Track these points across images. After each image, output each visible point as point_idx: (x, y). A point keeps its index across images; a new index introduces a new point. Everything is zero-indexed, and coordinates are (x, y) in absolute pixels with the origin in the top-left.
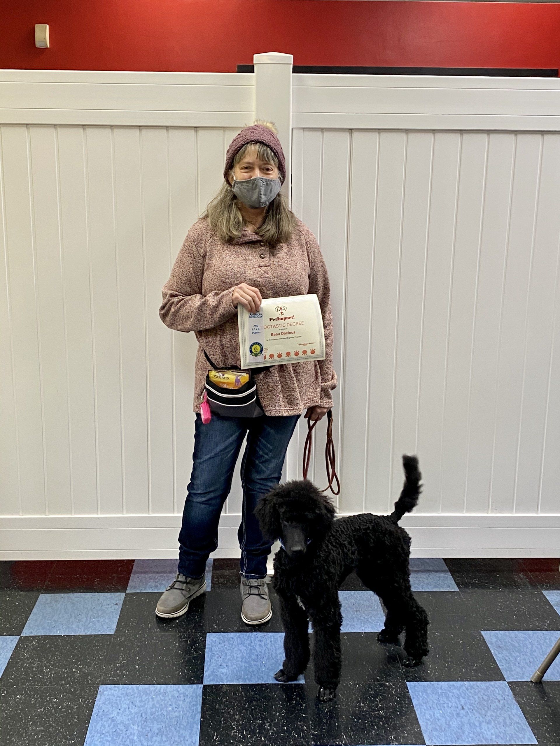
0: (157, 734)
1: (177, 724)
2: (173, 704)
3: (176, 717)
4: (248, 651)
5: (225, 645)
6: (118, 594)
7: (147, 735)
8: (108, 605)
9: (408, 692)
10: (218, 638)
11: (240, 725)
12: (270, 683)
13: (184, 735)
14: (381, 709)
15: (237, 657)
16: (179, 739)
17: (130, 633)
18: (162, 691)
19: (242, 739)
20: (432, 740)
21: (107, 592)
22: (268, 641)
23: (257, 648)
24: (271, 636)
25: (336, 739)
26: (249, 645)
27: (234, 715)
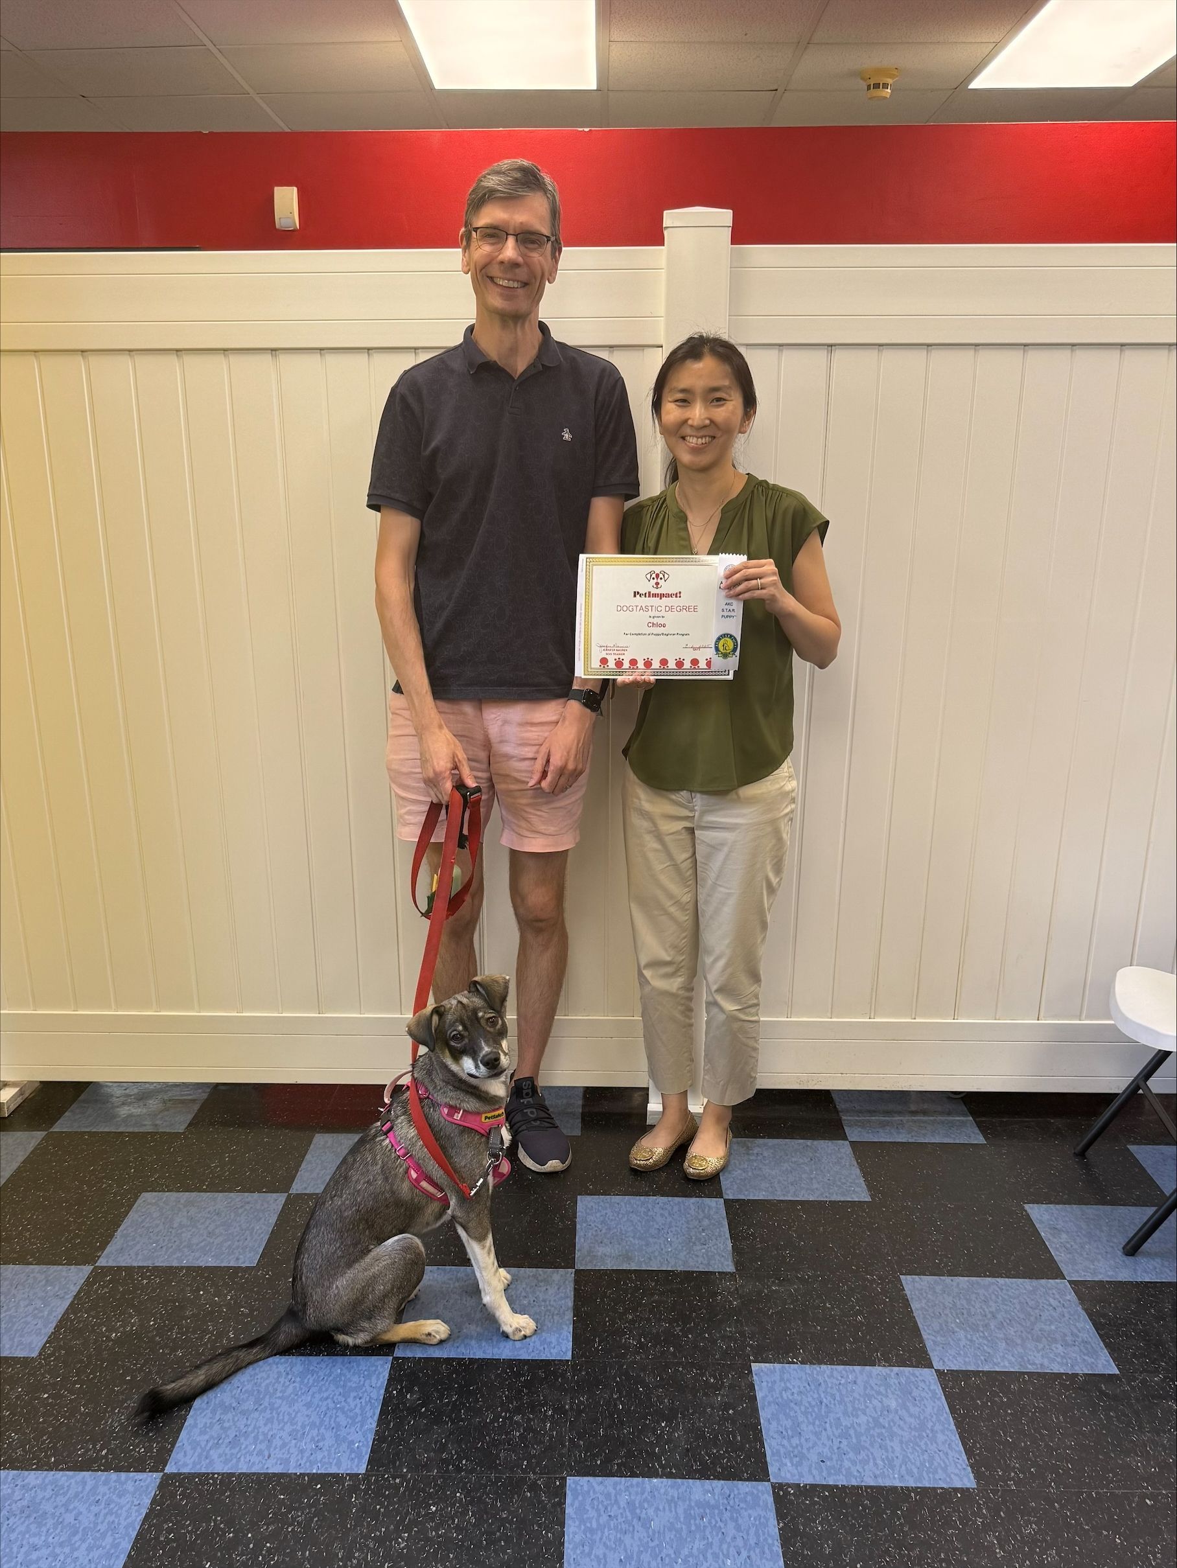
2: (530, 1296)
3: (536, 1313)
4: (643, 1223)
5: (606, 1214)
9: (904, 1290)
10: (595, 1203)
11: (635, 1328)
12: (680, 1268)
13: (548, 1340)
14: (860, 1312)
15: (625, 1231)
16: (541, 1345)
19: (640, 1348)
20: (944, 1361)
22: (676, 1209)
23: (659, 1218)
24: (679, 1202)
25: (787, 1354)
26: (646, 1214)
27: (624, 1313)
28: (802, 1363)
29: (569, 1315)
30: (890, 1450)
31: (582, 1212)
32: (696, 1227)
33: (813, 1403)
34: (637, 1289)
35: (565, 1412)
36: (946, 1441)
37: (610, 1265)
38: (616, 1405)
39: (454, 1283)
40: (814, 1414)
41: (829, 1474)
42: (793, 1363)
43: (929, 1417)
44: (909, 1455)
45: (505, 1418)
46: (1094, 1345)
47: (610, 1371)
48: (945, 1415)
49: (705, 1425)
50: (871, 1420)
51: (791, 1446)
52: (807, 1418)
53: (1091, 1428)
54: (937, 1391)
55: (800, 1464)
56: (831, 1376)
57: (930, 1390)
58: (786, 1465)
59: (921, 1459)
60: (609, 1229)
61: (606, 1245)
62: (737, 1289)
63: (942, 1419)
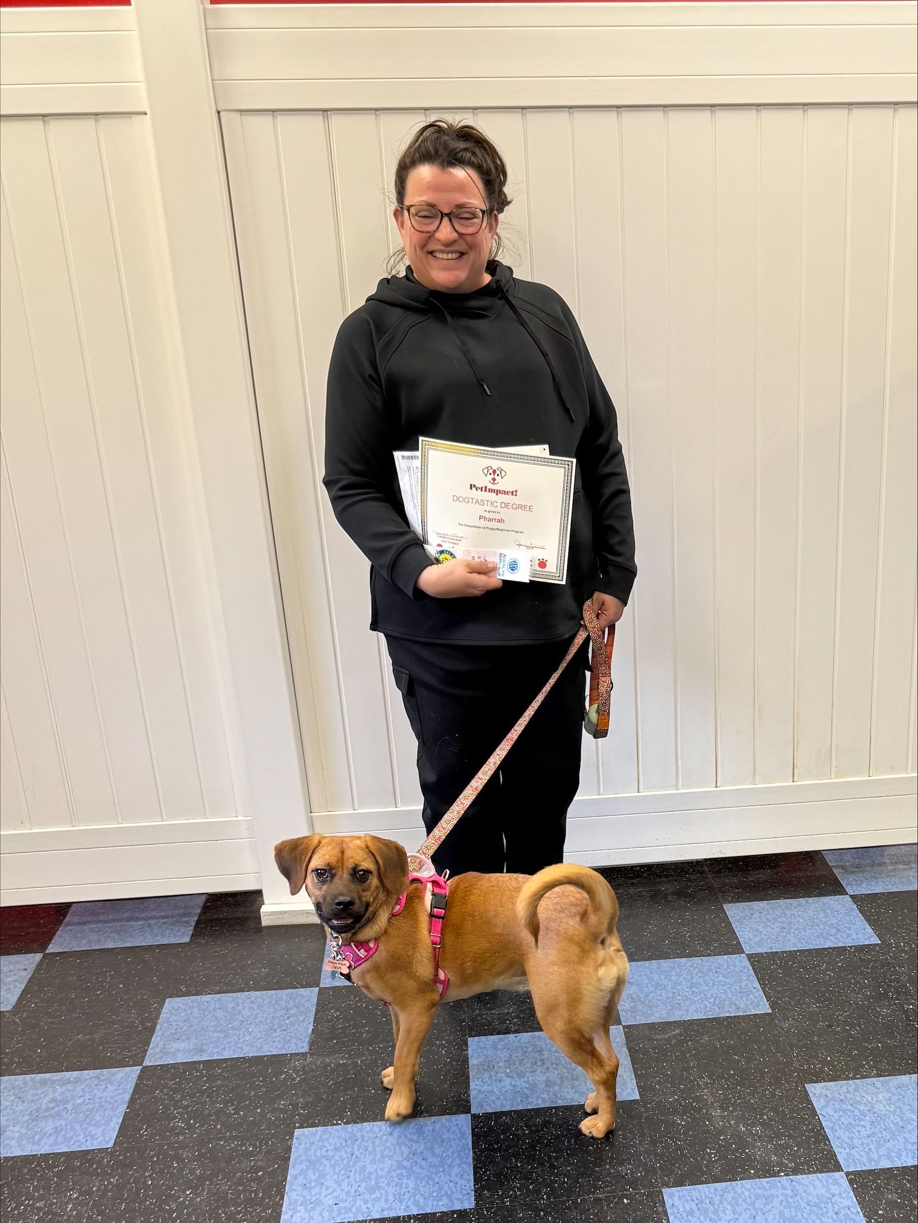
0: (50, 1135)
1: (85, 1120)
2: (87, 1094)
3: (87, 1110)
4: (228, 1017)
5: (192, 1012)
6: (32, 955)
7: (34, 1138)
8: (11, 971)
10: (183, 1004)
11: (187, 1113)
12: (251, 1055)
15: (207, 1026)
16: (84, 1138)
17: (38, 1007)
18: (72, 1079)
19: (186, 1129)
20: (482, 1107)
21: (13, 954)
22: (267, 1000)
23: (246, 1012)
24: (272, 995)
25: (334, 1117)
26: (233, 1008)
27: (181, 1100)
28: (345, 1123)
29: (123, 1108)
30: (404, 1186)
31: (167, 1013)
32: (282, 1016)
33: (345, 1156)
34: (202, 1076)
35: (90, 1193)
36: (459, 1173)
37: (181, 1058)
38: (146, 1181)
39: (9, 1091)
40: (342, 1166)
41: (340, 1214)
42: (338, 1124)
43: (451, 1155)
44: (421, 1188)
45: (28, 1205)
46: (625, 1077)
47: (150, 1151)
48: (467, 1151)
49: (230, 1188)
50: (395, 1163)
51: (310, 1194)
52: (334, 1170)
53: (597, 1146)
54: (467, 1132)
55: (313, 1209)
56: (371, 1131)
57: (460, 1131)
58: (300, 1211)
59: (431, 1190)
60: (191, 1026)
61: (183, 1041)
62: (304, 1067)
63: (463, 1154)
